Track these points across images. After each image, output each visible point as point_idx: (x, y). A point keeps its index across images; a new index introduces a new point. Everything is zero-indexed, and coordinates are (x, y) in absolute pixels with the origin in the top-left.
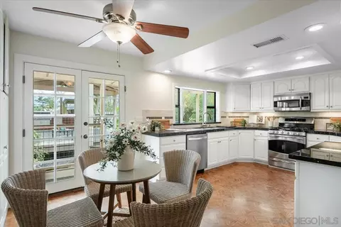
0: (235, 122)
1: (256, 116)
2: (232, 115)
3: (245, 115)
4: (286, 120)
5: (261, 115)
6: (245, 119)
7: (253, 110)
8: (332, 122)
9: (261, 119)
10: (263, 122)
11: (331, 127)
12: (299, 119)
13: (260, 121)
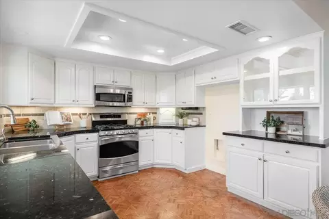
1: (57, 113)
4: (102, 117)
5: (66, 111)
8: (139, 117)
9: (68, 118)
10: (72, 122)
11: (139, 122)
12: (115, 116)
13: (67, 120)
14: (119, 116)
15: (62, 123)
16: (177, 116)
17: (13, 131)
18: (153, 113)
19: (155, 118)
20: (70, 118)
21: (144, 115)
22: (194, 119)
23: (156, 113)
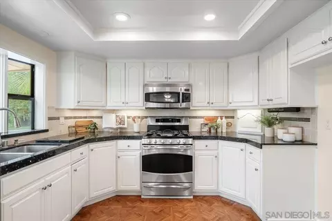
0: (77, 126)
1: (114, 116)
2: (69, 114)
3: (95, 114)
4: (157, 121)
5: (121, 114)
6: (95, 120)
7: (110, 106)
8: (206, 122)
9: (121, 121)
10: (126, 126)
11: (206, 129)
12: (173, 120)
13: (120, 123)
14: (179, 121)
15: (115, 126)
16: (262, 122)
17: (76, 133)
18: (226, 117)
19: (229, 125)
20: (124, 121)
21: (213, 119)
22: (292, 130)
23: (233, 117)
